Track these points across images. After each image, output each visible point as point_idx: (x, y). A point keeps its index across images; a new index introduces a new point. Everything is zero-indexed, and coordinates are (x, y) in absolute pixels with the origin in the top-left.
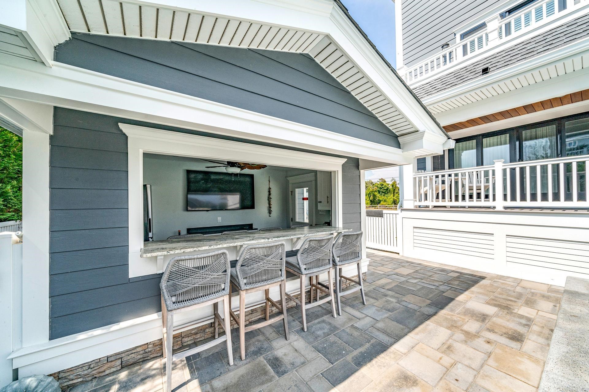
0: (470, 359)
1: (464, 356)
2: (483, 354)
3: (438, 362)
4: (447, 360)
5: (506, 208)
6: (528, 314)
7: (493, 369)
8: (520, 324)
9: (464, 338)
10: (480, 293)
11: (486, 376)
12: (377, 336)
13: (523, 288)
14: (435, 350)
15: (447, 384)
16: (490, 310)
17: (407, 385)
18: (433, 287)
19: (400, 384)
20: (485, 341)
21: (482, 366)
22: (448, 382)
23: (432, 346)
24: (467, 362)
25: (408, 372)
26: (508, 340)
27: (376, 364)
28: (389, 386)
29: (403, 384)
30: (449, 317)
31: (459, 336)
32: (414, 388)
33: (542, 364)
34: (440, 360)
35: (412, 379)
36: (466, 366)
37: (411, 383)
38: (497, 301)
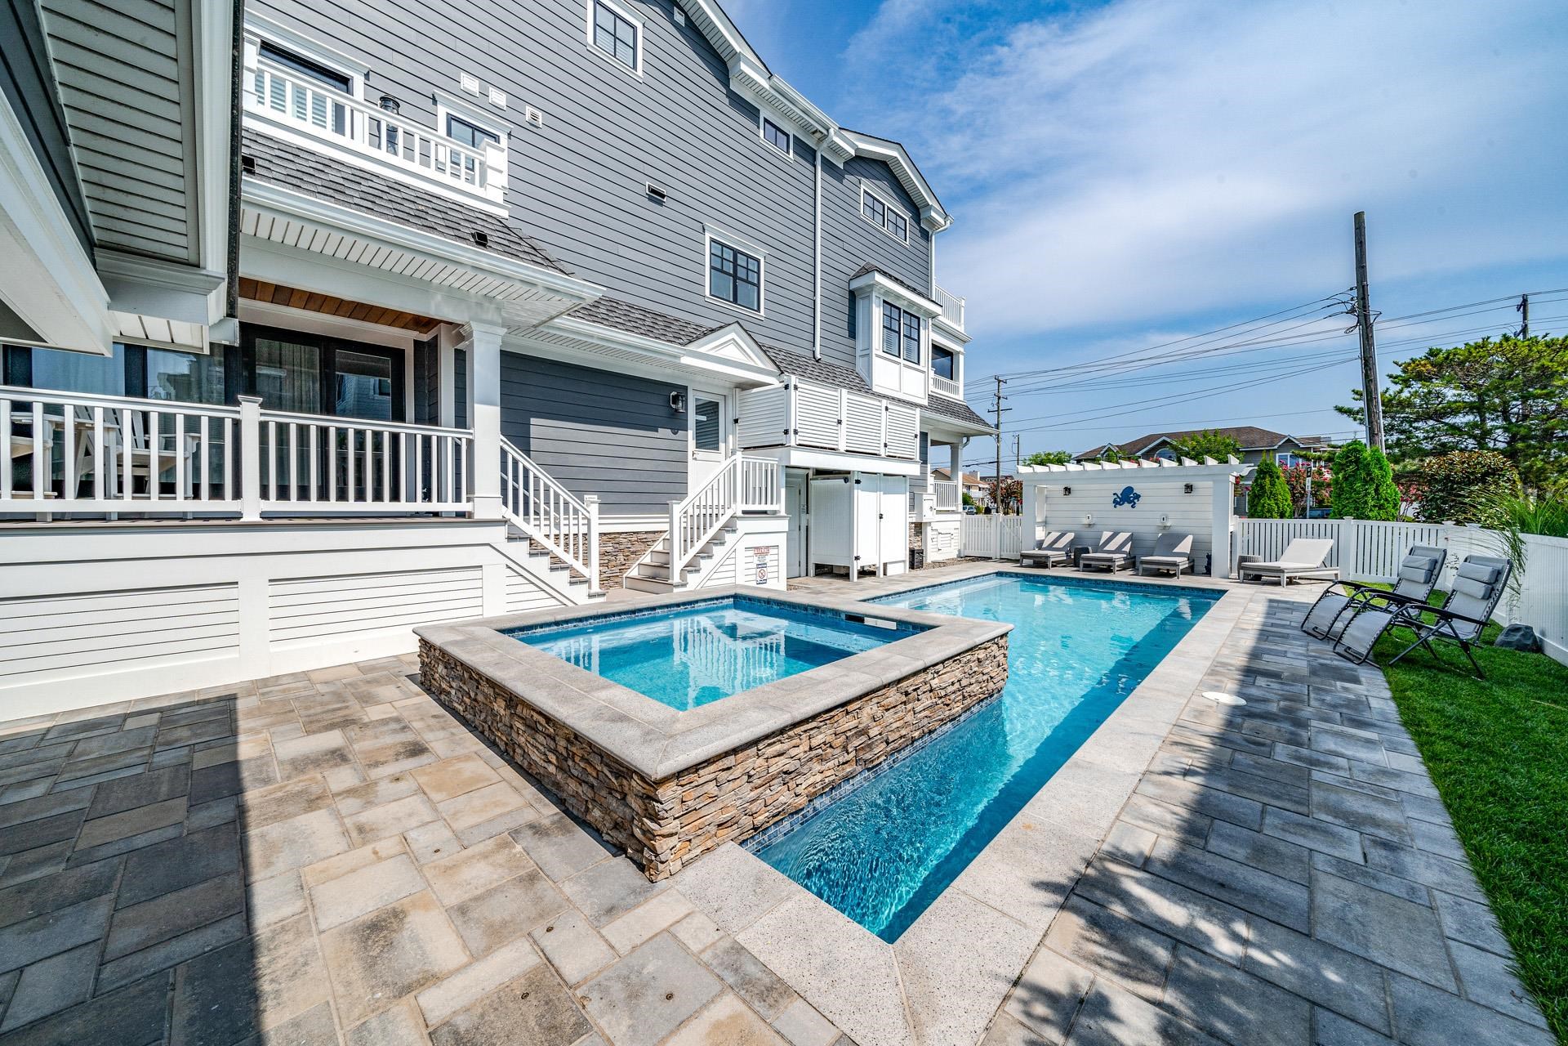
0: (410, 815)
1: (399, 819)
2: (415, 797)
3: (380, 859)
4: (387, 846)
5: (264, 515)
6: (385, 713)
7: (448, 802)
8: (395, 731)
9: (358, 801)
10: (272, 724)
11: (455, 814)
12: (167, 958)
13: (326, 683)
14: (346, 852)
15: (435, 867)
16: (333, 739)
17: (394, 931)
18: (139, 770)
19: (382, 943)
20: (391, 782)
21: (436, 810)
22: (433, 864)
23: (335, 852)
24: (414, 822)
25: (361, 919)
26: (410, 760)
27: (280, 984)
28: (370, 967)
29: (384, 937)
30: (280, 794)
31: (347, 805)
32: (406, 920)
33: (476, 756)
34: (380, 854)
35: (384, 916)
36: (420, 826)
37: (393, 920)
38: (319, 721)
